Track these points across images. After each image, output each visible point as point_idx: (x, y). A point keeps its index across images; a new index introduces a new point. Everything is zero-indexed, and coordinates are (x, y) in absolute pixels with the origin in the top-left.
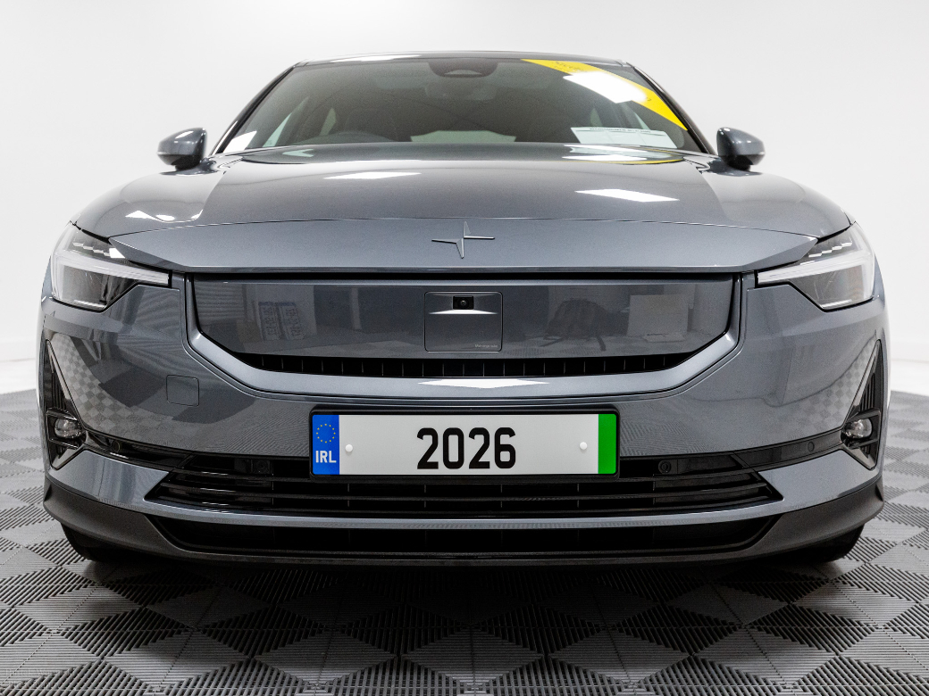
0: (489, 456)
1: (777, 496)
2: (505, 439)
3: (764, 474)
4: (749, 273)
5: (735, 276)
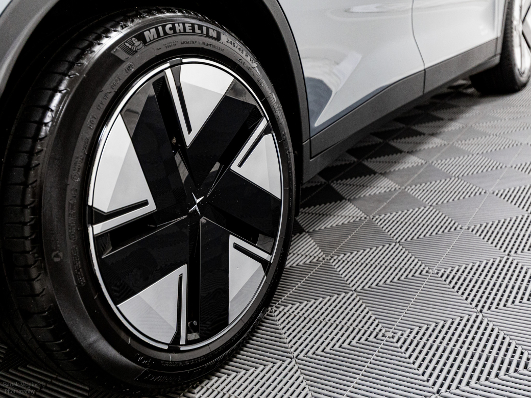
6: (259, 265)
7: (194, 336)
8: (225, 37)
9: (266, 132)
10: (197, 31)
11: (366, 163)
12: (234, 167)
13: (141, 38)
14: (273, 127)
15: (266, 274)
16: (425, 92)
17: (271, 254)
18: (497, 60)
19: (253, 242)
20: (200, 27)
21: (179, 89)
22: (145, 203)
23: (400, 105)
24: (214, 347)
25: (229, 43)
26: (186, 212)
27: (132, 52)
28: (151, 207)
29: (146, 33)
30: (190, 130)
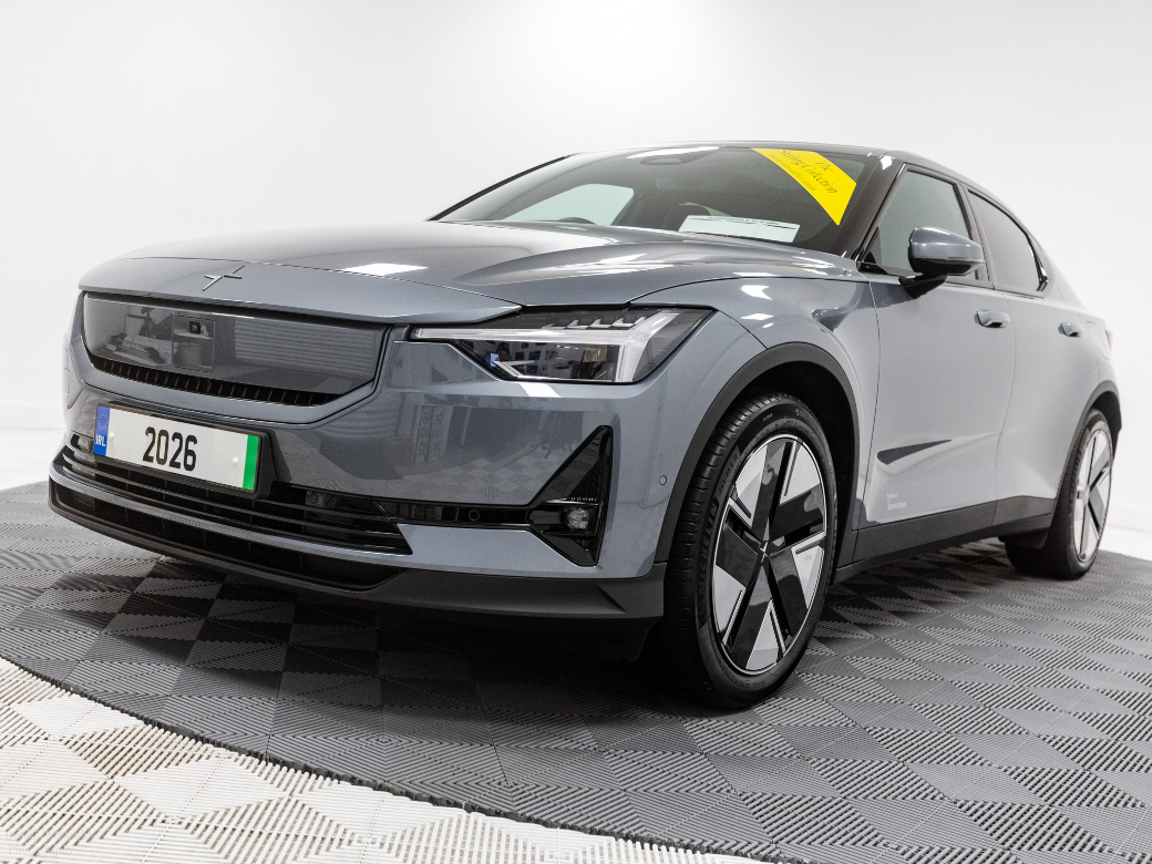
0: (180, 459)
1: (408, 551)
2: (191, 446)
3: (400, 526)
4: (402, 325)
5: (387, 326)
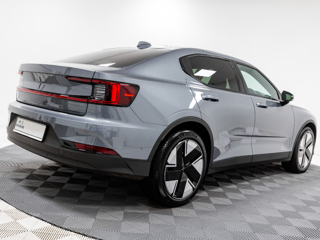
6: (192, 188)
7: (175, 196)
8: (198, 137)
9: (201, 158)
10: (193, 135)
11: (231, 180)
12: (193, 164)
13: (183, 135)
14: (203, 158)
15: (193, 191)
16: (252, 162)
17: (195, 187)
18: (290, 159)
19: (192, 182)
20: (194, 134)
21: (187, 144)
22: (175, 165)
23: (241, 163)
24: (178, 200)
25: (199, 138)
26: (181, 170)
27: (181, 137)
28: (175, 166)
29: (184, 134)
30: (186, 153)
